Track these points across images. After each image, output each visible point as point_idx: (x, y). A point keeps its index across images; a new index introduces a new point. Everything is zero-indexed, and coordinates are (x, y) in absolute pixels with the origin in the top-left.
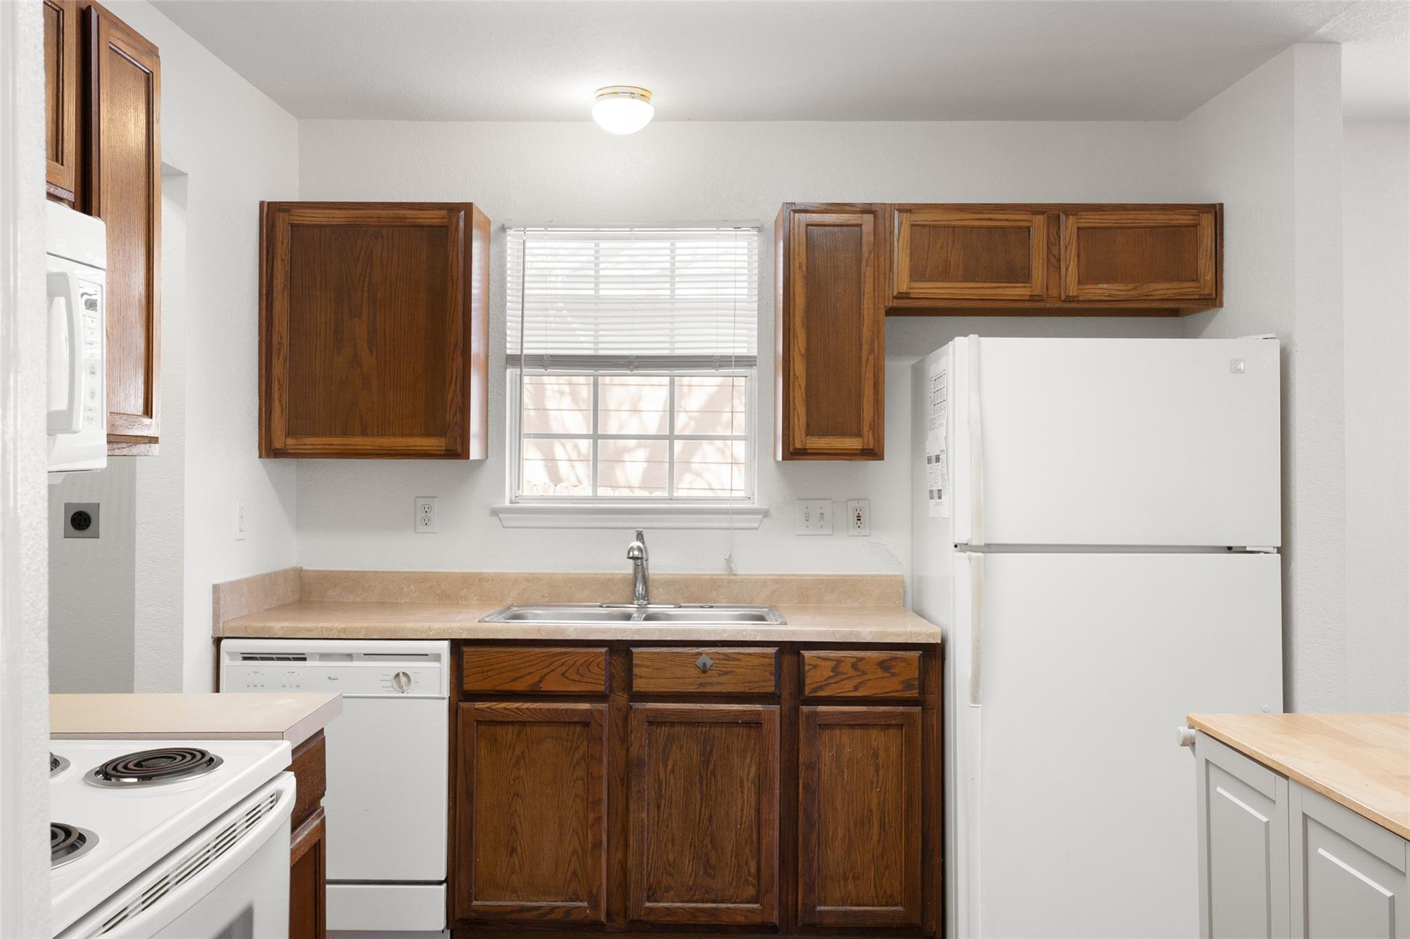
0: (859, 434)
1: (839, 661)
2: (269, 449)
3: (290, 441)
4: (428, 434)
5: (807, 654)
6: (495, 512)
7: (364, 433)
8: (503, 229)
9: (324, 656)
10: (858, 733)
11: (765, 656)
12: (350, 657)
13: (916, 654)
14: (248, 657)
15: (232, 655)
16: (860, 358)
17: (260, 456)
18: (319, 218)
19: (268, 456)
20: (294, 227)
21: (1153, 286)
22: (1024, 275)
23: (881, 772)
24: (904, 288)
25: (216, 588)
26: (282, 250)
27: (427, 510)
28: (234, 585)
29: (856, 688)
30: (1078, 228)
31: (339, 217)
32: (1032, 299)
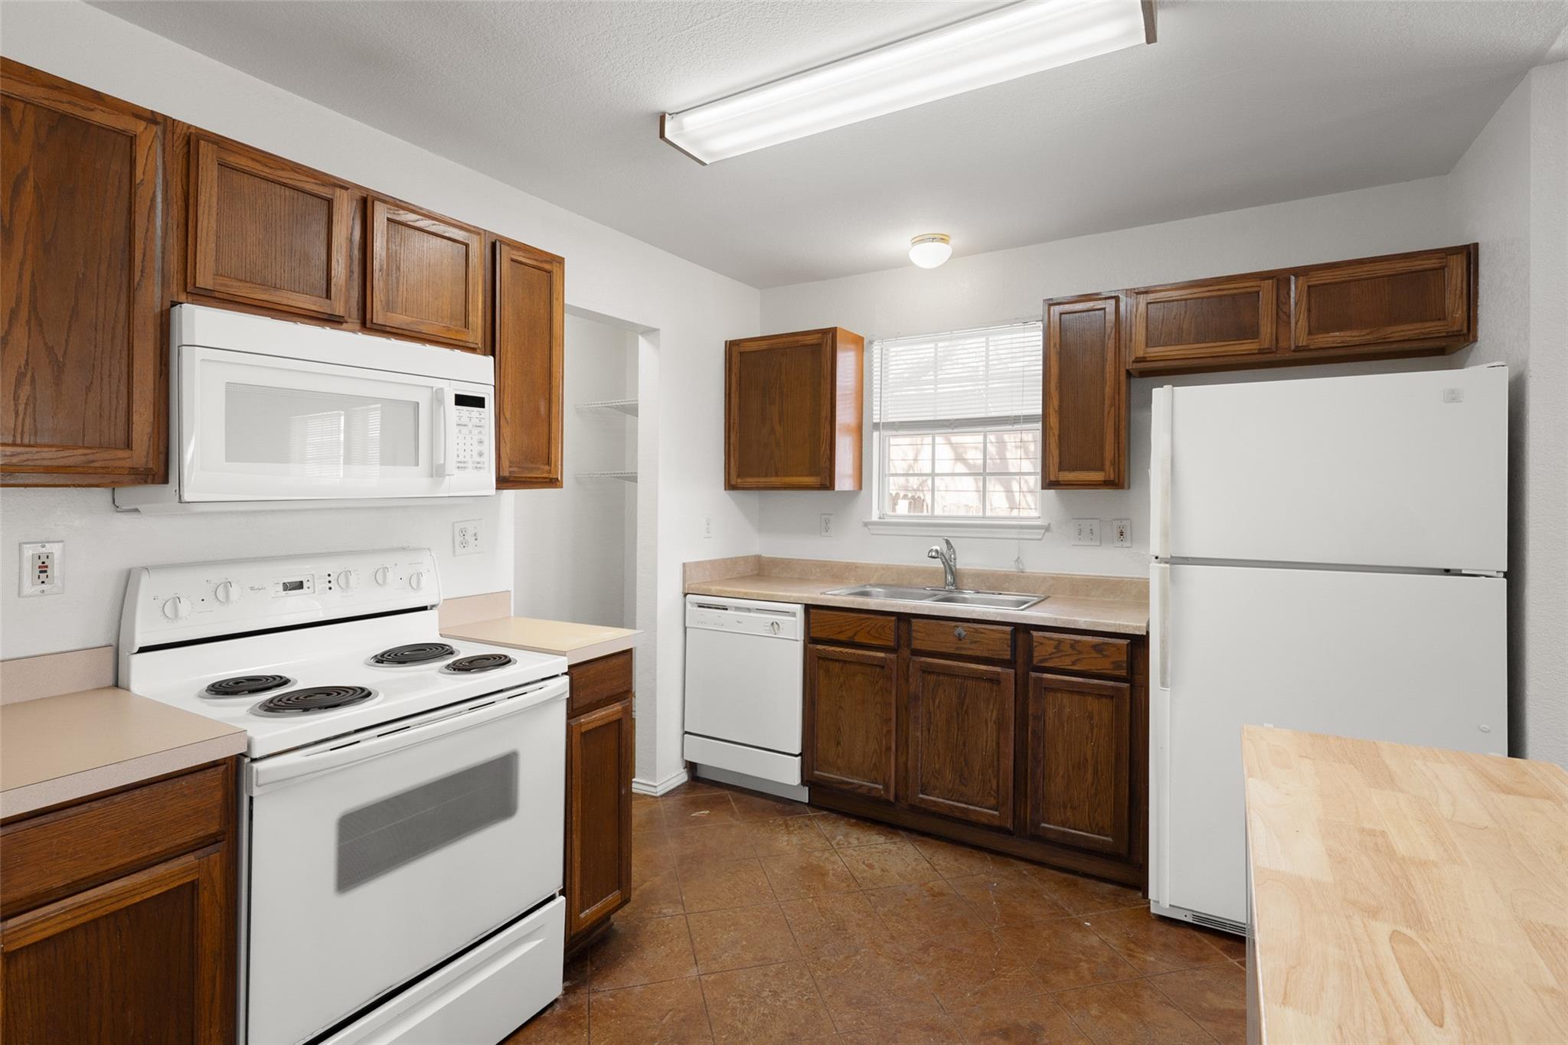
0: (1102, 469)
1: (1060, 642)
2: (730, 486)
3: (739, 480)
4: (811, 475)
5: (1035, 633)
6: (866, 524)
7: (777, 475)
8: (871, 342)
9: (738, 609)
10: (1076, 697)
11: (1004, 632)
12: (749, 610)
13: (1125, 642)
14: (701, 606)
15: (692, 604)
16: (1103, 410)
17: (725, 489)
18: (753, 347)
19: (729, 489)
20: (741, 353)
21: (1390, 329)
22: (1253, 333)
23: (1095, 730)
24: (1140, 354)
25: (684, 564)
26: (735, 369)
27: (827, 522)
28: (698, 564)
29: (1074, 663)
30: (1309, 287)
31: (763, 345)
32: (1261, 352)
